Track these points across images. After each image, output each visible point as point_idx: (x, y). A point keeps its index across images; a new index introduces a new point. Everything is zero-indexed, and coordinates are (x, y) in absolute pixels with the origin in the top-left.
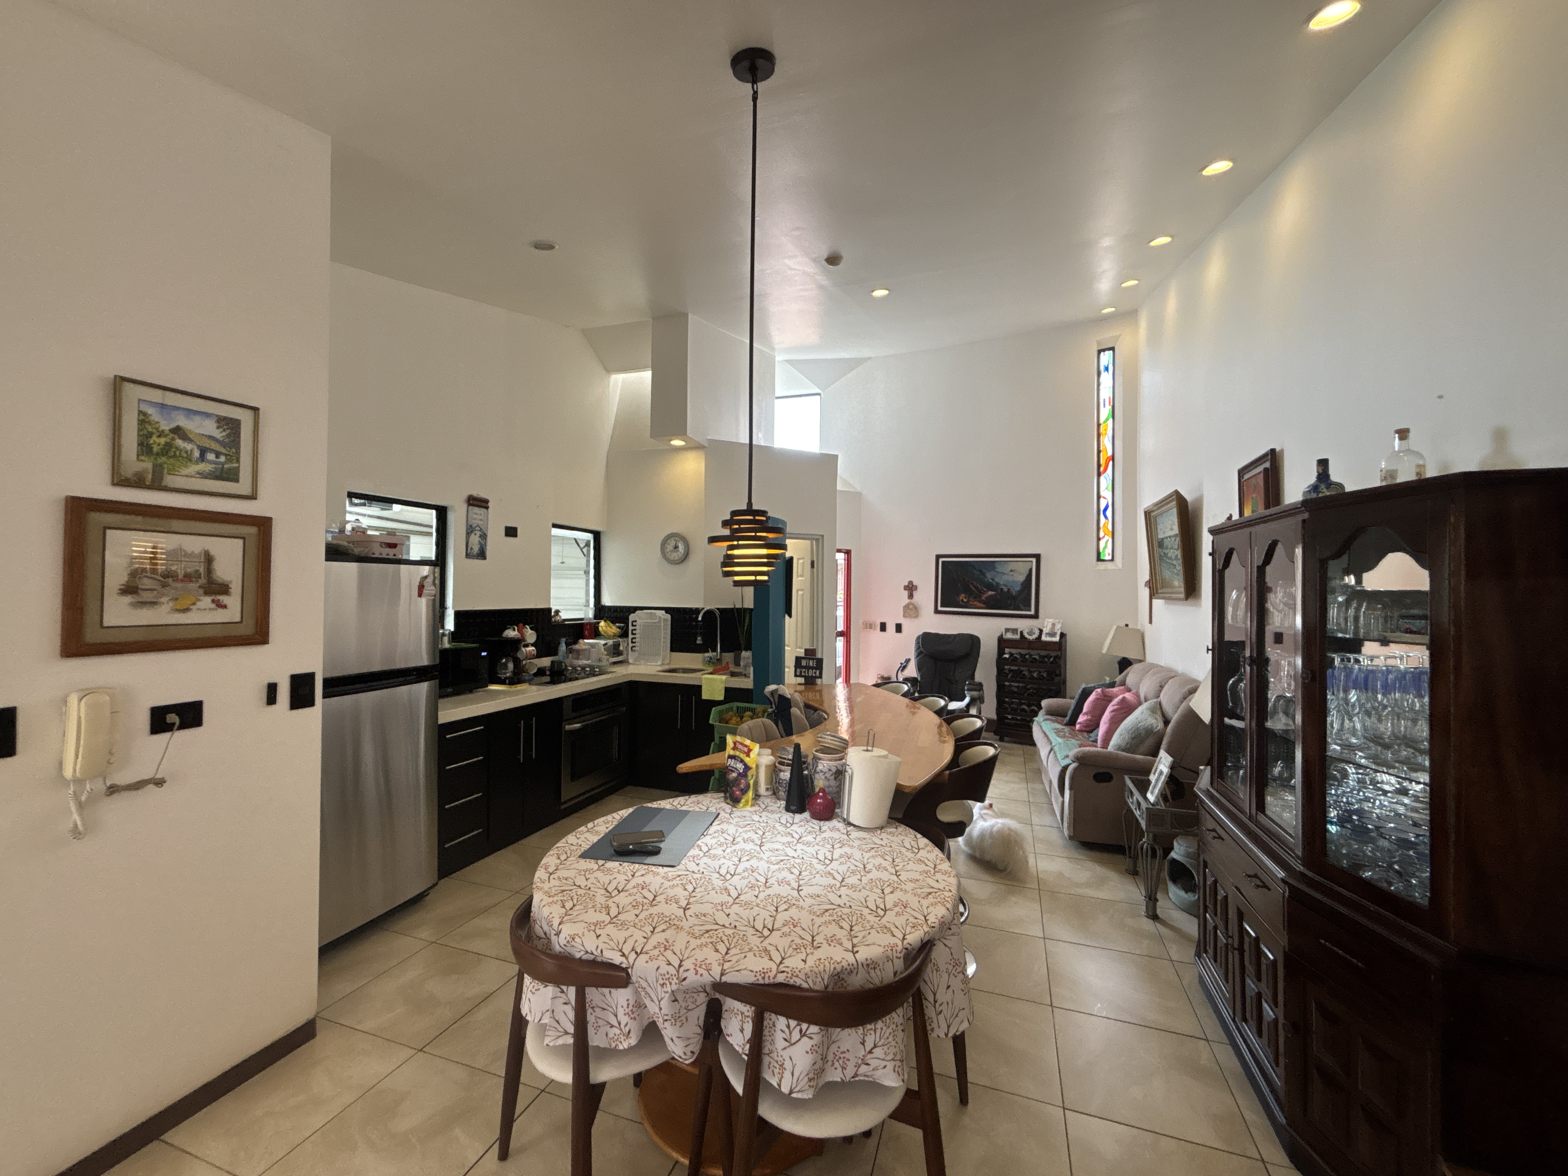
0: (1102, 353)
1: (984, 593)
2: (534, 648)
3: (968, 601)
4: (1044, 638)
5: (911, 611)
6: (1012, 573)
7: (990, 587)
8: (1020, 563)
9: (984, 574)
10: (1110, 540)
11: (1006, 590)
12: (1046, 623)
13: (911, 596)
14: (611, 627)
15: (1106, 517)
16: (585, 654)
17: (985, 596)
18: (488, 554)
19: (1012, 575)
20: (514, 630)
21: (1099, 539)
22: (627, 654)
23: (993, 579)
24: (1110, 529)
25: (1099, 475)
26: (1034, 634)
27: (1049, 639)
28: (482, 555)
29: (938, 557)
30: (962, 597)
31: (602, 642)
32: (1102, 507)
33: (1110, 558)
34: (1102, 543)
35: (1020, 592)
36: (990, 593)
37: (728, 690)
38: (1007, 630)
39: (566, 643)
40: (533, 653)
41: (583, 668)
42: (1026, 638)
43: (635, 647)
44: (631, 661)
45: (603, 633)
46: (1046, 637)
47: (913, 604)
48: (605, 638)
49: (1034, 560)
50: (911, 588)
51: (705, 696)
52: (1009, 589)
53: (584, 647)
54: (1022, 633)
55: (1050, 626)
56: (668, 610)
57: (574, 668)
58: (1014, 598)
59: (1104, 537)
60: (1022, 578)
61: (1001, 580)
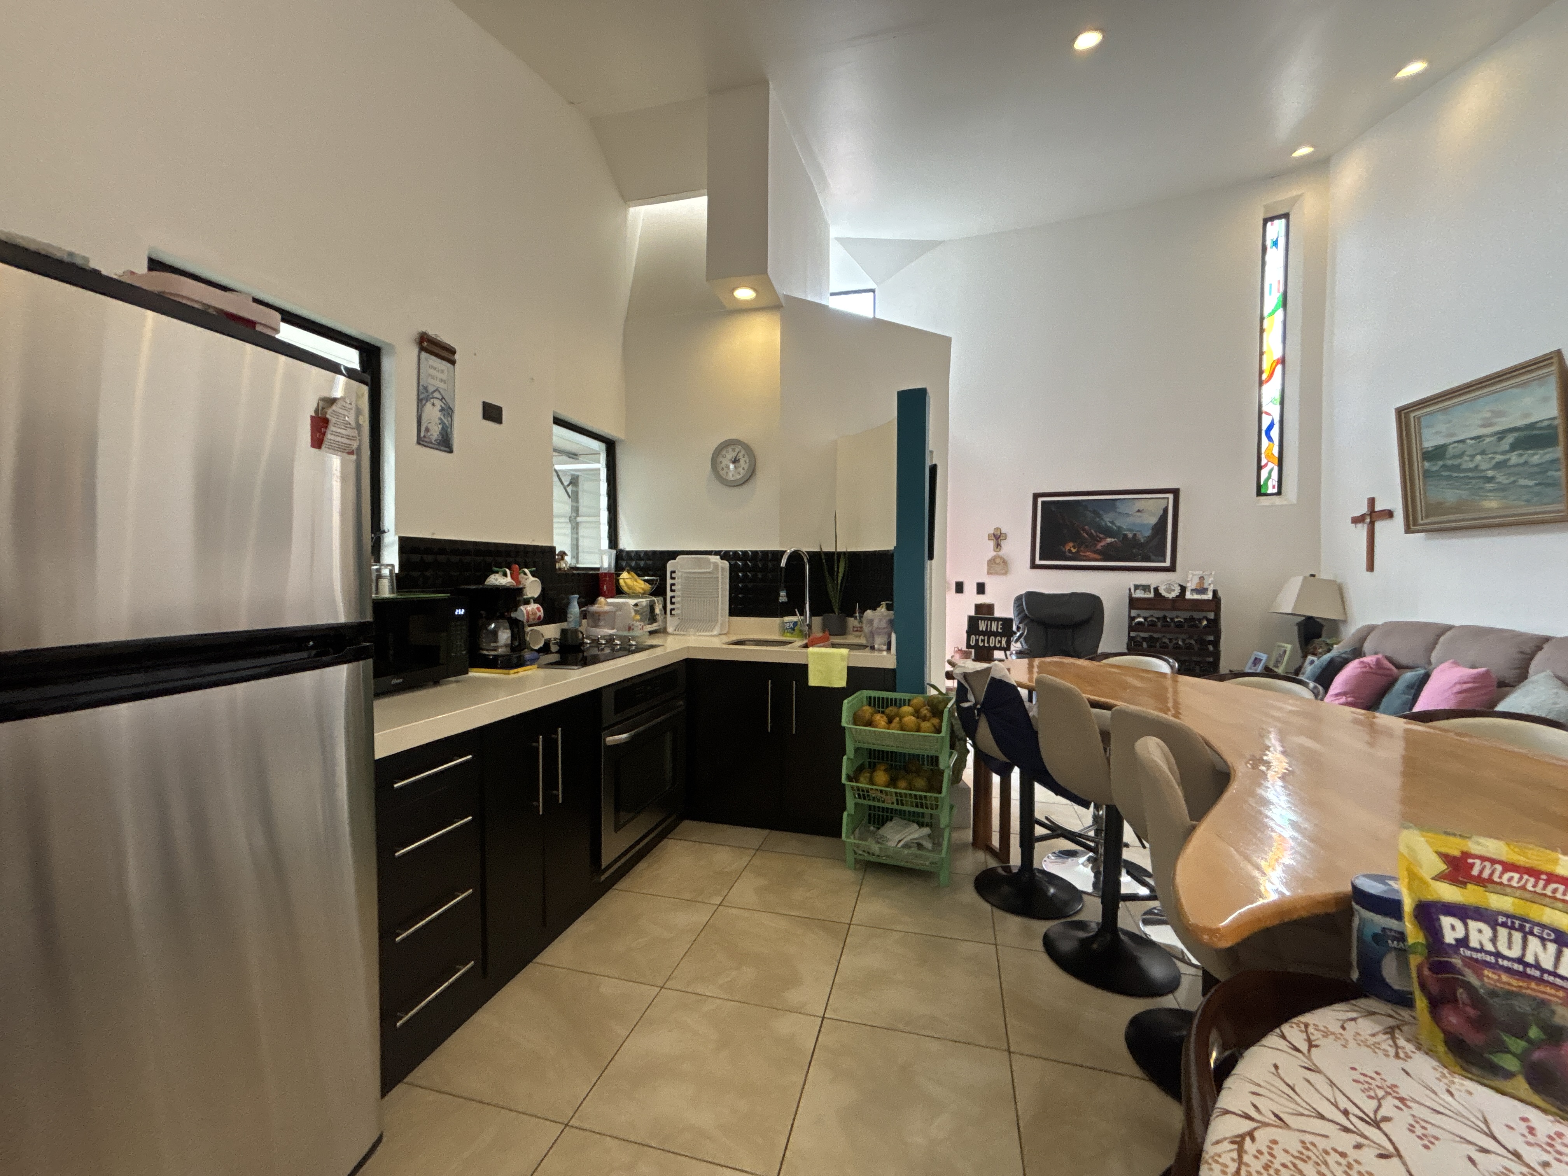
0: (1269, 224)
1: (1101, 540)
2: (537, 605)
3: (1078, 551)
4: (1188, 595)
5: (999, 566)
6: (1139, 514)
7: (1108, 532)
8: (1151, 501)
9: (1099, 515)
10: (1276, 469)
11: (1130, 535)
12: (1190, 576)
13: (998, 546)
14: (636, 581)
15: (1270, 438)
16: (610, 618)
17: (1102, 544)
18: (457, 441)
19: (1140, 517)
20: (505, 575)
21: (1260, 468)
22: (665, 621)
23: (1112, 523)
24: (1276, 454)
25: (1261, 383)
26: (1174, 590)
27: (1196, 597)
28: (445, 444)
29: (1036, 496)
30: (1070, 546)
31: (632, 602)
32: (1264, 427)
33: (1275, 491)
34: (1264, 473)
35: (1150, 539)
36: (1109, 540)
37: (851, 671)
38: (1136, 587)
39: (578, 603)
40: (539, 614)
41: (610, 640)
42: (1164, 597)
43: (673, 609)
44: (670, 629)
45: (625, 589)
46: (1191, 594)
47: (1001, 557)
48: (629, 596)
49: (1171, 496)
50: (998, 538)
51: (814, 680)
52: (1135, 535)
53: (606, 608)
54: (1156, 590)
55: (1196, 580)
56: (725, 555)
57: (596, 642)
58: (1141, 545)
59: (1266, 465)
60: (1153, 520)
61: (1123, 523)
